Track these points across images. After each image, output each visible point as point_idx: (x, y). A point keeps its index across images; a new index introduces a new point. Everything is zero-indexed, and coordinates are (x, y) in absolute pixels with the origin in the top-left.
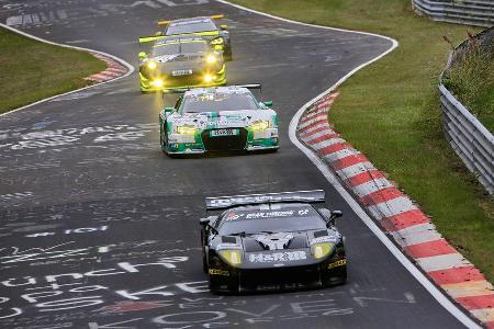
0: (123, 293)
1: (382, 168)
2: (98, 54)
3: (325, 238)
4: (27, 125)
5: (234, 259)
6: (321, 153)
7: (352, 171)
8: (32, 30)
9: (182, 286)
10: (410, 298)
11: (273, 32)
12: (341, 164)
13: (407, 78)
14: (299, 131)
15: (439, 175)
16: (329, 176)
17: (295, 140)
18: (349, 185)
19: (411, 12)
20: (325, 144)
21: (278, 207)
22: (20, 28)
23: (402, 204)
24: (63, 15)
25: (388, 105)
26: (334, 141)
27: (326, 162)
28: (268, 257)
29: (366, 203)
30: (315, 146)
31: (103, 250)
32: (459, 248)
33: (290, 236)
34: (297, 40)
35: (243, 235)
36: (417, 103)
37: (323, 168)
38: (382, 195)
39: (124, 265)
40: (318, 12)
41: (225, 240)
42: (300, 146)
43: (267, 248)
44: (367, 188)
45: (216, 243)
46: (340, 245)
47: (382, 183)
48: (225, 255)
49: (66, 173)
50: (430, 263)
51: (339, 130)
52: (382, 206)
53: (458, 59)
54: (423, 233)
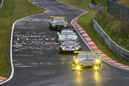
0: (46, 43)
1: (84, 29)
2: (45, 9)
3: (78, 47)
4: (34, 18)
5: (64, 49)
6: (75, 26)
7: (79, 29)
8: (36, 4)
9: (54, 43)
10: (86, 48)
11: (70, 8)
12: (78, 28)
13: (88, 17)
14: (73, 23)
15: (92, 31)
16: (76, 29)
17: (72, 24)
18: (79, 31)
19: (90, 8)
20: (76, 25)
21: (71, 41)
22: (35, 4)
23: (86, 35)
24: (41, 2)
25: (85, 21)
26: (77, 25)
27: (76, 27)
28: (69, 49)
29: (81, 34)
30: (75, 25)
31: (44, 36)
32: (93, 41)
33: (73, 46)
34: (73, 10)
35: (65, 45)
36: (89, 20)
37: (75, 28)
38: (84, 33)
39: (46, 39)
40: (76, 6)
41: (62, 46)
42: (73, 25)
43: (69, 48)
44: (81, 32)
45: (61, 46)
46: (80, 48)
47: (84, 31)
48: (62, 48)
49: (39, 25)
50: (89, 43)
51: (78, 23)
52: (83, 34)
53: (95, 15)
54: (89, 39)
